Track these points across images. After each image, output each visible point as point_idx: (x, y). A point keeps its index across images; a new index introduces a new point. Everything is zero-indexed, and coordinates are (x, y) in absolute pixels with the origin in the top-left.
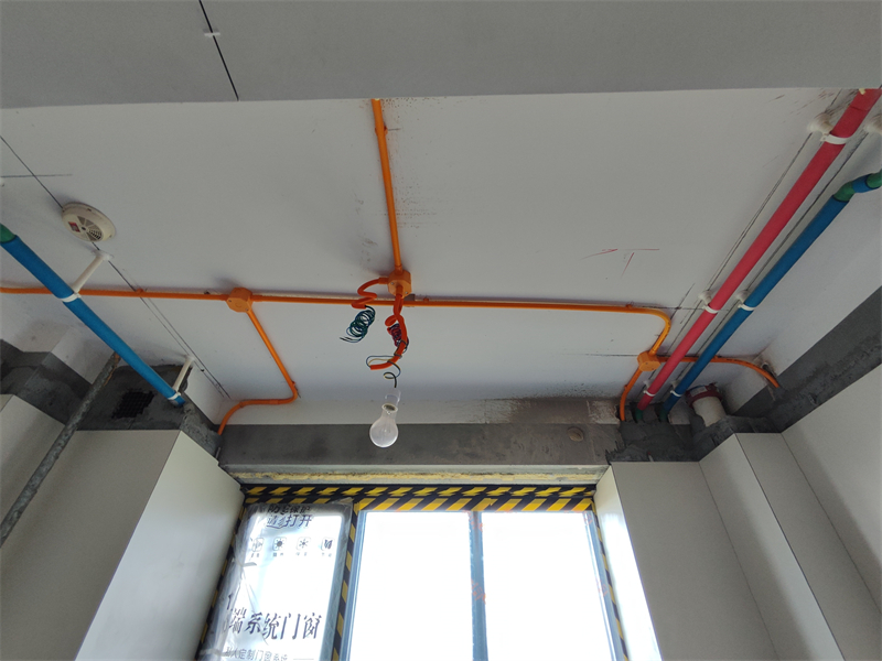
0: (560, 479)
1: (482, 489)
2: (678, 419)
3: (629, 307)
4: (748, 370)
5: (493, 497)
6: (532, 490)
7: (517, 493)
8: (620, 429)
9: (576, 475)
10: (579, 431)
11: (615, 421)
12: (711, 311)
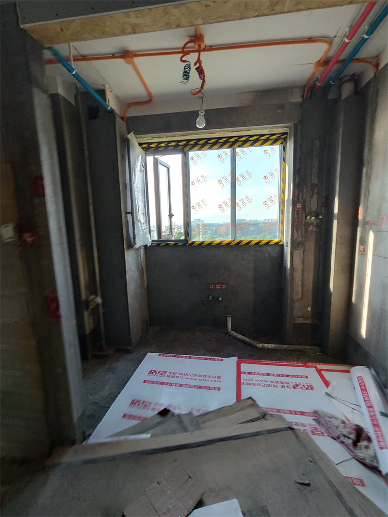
0: (270, 131)
1: (237, 138)
2: (332, 95)
3: (310, 40)
4: (369, 66)
5: (241, 141)
6: (258, 137)
7: (252, 139)
8: (301, 104)
11: (301, 100)
12: (347, 41)
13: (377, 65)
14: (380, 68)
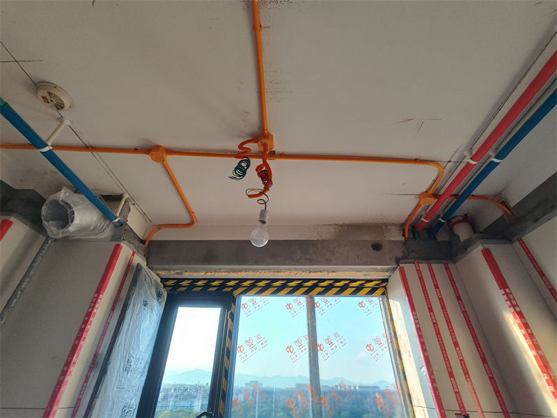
0: (365, 275)
1: (315, 282)
2: (442, 237)
3: (416, 161)
4: (491, 204)
5: (322, 287)
6: (347, 282)
7: (337, 284)
8: (405, 244)
9: (374, 273)
11: (402, 239)
12: (473, 162)
13: (504, 203)
14: (512, 204)
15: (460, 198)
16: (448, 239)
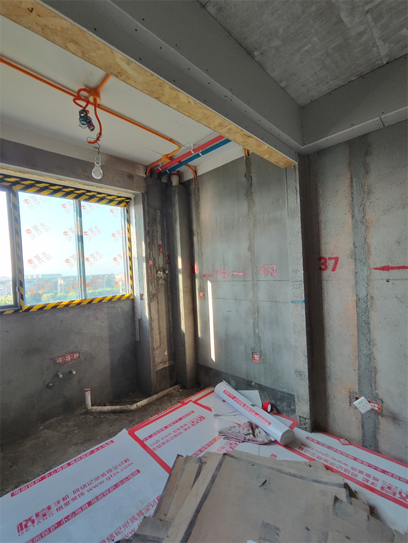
0: (118, 194)
1: (84, 191)
2: (164, 180)
3: (171, 140)
4: (191, 170)
5: (87, 195)
6: (105, 195)
7: (99, 196)
8: (145, 179)
9: (125, 193)
10: (131, 177)
11: (145, 176)
12: (192, 152)
13: (196, 172)
14: (198, 175)
15: (181, 164)
16: (166, 182)
